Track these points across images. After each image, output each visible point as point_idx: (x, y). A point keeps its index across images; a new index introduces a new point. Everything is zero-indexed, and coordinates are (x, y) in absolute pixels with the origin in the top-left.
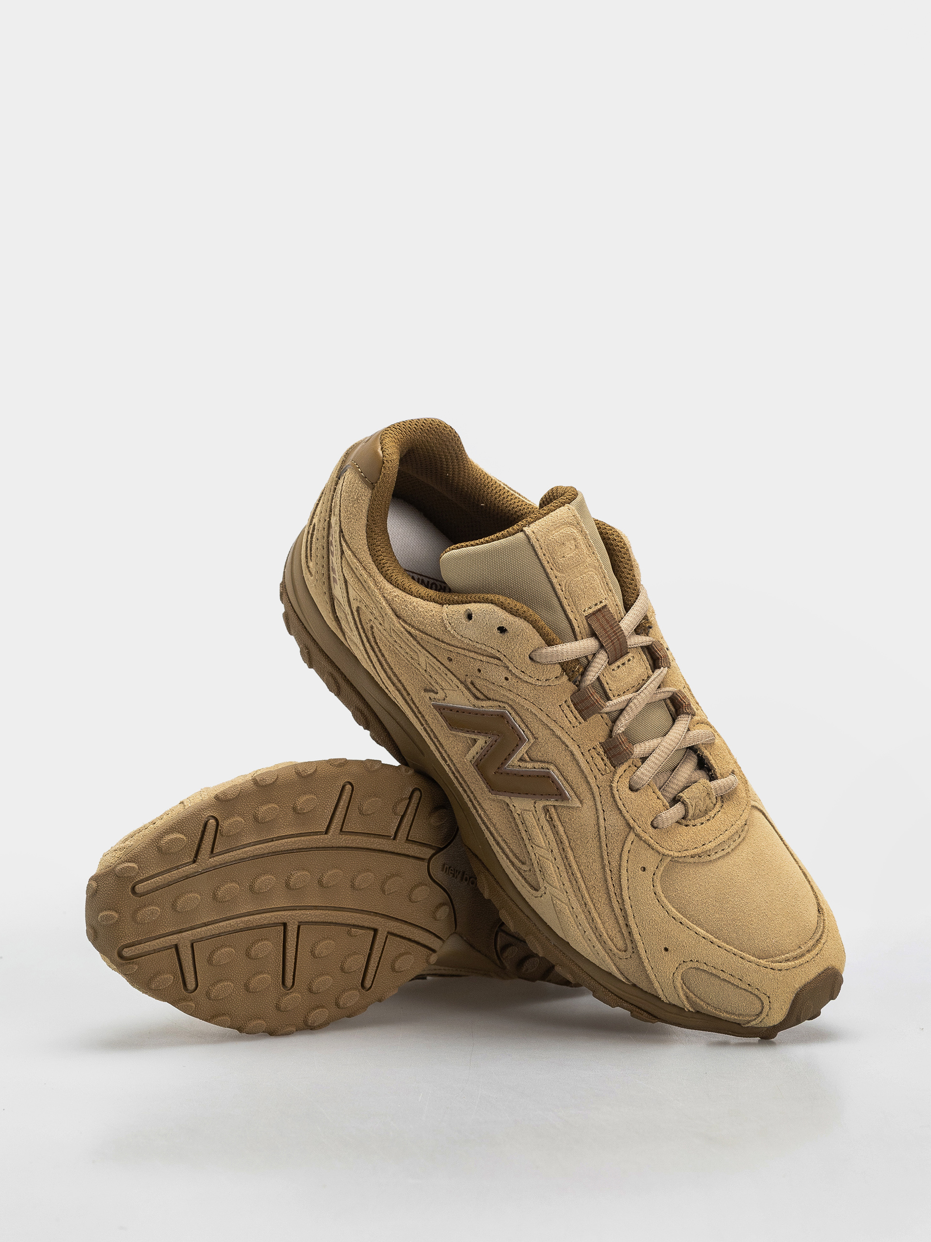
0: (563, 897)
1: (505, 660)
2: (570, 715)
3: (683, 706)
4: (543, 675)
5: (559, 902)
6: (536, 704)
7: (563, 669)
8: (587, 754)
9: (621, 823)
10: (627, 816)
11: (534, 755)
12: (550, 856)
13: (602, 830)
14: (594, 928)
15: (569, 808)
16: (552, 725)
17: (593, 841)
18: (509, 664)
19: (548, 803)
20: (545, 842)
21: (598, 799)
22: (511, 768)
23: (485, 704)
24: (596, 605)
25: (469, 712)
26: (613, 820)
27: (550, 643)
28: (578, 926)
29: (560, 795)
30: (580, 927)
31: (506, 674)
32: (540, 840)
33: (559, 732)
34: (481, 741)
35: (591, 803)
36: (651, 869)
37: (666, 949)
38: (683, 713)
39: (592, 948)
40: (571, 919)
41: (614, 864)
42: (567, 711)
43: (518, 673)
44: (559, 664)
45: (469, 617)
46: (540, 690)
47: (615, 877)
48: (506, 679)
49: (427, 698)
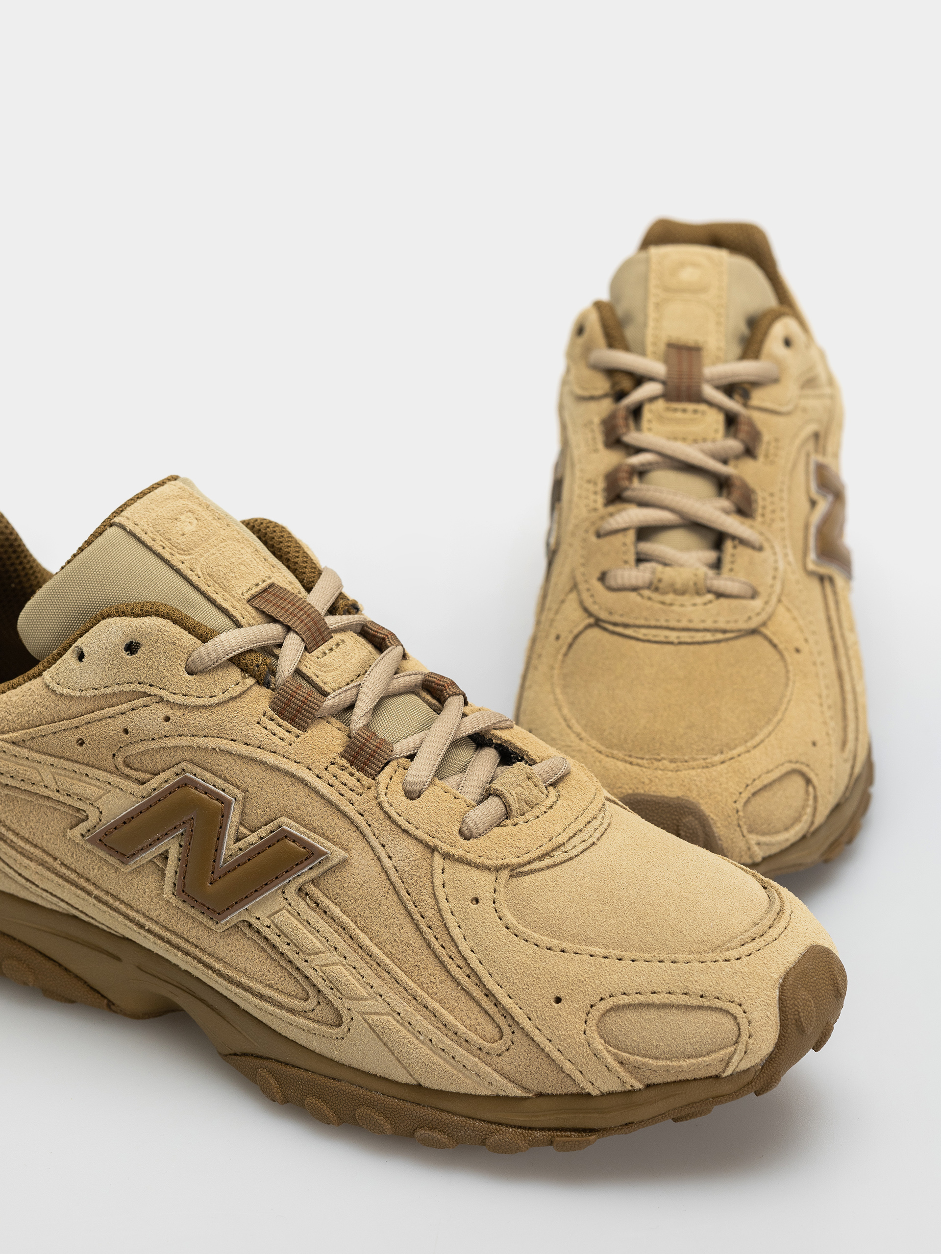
0: (380, 1006)
1: (154, 691)
2: (278, 730)
3: (445, 687)
4: (216, 686)
5: (375, 1017)
6: (223, 735)
7: (242, 670)
8: (326, 775)
9: (417, 850)
10: (419, 833)
11: (252, 820)
12: (337, 957)
13: (392, 872)
14: (441, 1026)
15: (332, 869)
16: (259, 754)
17: (386, 899)
18: (163, 693)
19: (300, 881)
20: (320, 941)
21: (367, 831)
22: (230, 860)
23: (154, 783)
24: (257, 585)
25: (140, 811)
26: (404, 849)
27: (204, 639)
28: (417, 1038)
29: (311, 854)
30: (421, 1038)
31: (163, 710)
32: (313, 941)
33: (271, 759)
34: (172, 847)
35: (362, 844)
36: (486, 896)
37: (558, 1000)
38: (449, 697)
39: (452, 1061)
40: (404, 1032)
41: (430, 913)
42: (272, 726)
43: (179, 699)
44: (231, 660)
45: (81, 657)
46: (221, 711)
47: (440, 932)
48: (167, 719)
49: (78, 840)
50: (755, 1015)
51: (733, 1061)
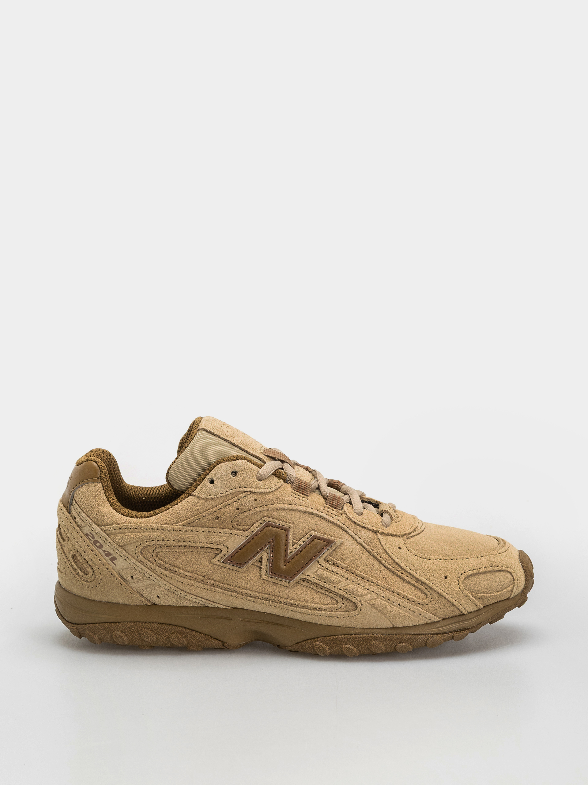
0: (374, 596)
1: (247, 489)
2: (299, 498)
4: (270, 484)
5: (373, 601)
6: (279, 503)
7: (277, 477)
9: (370, 534)
10: (369, 527)
11: (298, 535)
12: (349, 581)
13: (363, 543)
14: (402, 598)
15: (337, 548)
16: (296, 507)
17: (364, 554)
18: (251, 490)
19: (325, 555)
20: (340, 578)
21: (348, 530)
22: (292, 554)
23: (252, 529)
26: (366, 534)
27: (260, 467)
28: (393, 605)
29: (329, 543)
30: (395, 604)
31: (253, 497)
32: (336, 578)
33: (302, 508)
35: (347, 536)
36: (403, 546)
37: (446, 577)
39: (409, 611)
40: (387, 604)
41: (384, 556)
42: (296, 496)
43: (259, 491)
44: (273, 474)
45: (212, 482)
46: (276, 493)
47: (391, 562)
48: (256, 500)
49: (218, 563)
50: (517, 572)
51: (514, 590)
